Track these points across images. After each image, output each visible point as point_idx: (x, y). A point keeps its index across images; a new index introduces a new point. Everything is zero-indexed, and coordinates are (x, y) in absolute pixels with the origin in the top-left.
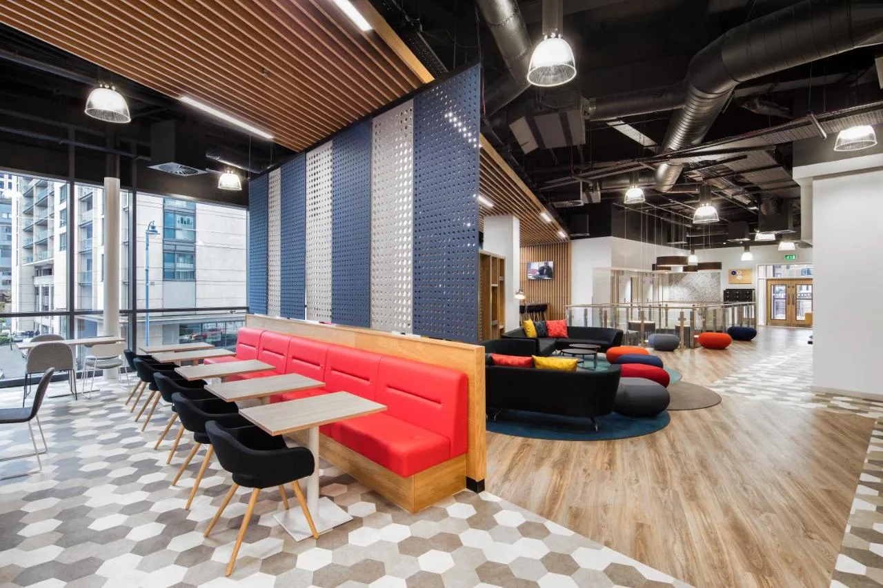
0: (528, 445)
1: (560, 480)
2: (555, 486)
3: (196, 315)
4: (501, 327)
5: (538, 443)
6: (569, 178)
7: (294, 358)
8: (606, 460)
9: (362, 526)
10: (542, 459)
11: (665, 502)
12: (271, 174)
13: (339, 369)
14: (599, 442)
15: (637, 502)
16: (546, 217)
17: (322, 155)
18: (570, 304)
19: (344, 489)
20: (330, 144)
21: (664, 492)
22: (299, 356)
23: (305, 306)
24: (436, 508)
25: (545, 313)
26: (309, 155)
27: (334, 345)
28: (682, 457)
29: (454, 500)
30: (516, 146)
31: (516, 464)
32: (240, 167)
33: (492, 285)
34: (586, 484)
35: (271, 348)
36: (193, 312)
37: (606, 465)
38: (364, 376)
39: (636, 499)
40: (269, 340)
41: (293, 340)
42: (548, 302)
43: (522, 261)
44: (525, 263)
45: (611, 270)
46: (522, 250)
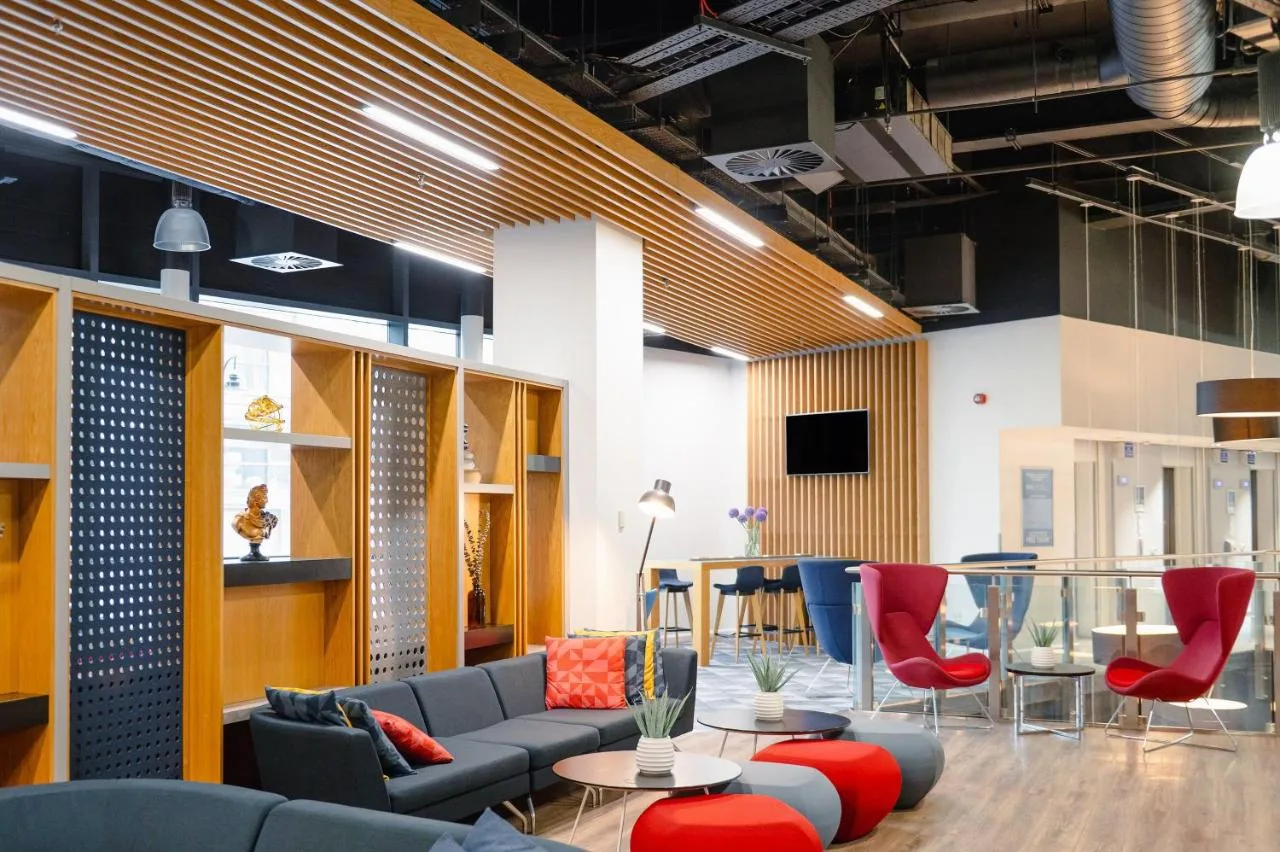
42: (851, 553)
43: (757, 413)
44: (777, 419)
45: (1078, 442)
46: (757, 373)
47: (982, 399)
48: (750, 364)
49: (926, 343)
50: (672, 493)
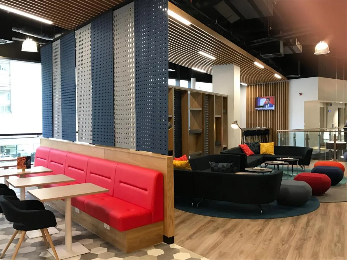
0: (213, 221)
1: (223, 239)
2: (218, 242)
3: (12, 138)
4: (224, 146)
5: (220, 220)
6: (266, 38)
7: (69, 166)
8: (258, 229)
9: (97, 258)
10: (218, 228)
11: (280, 250)
12: (54, 44)
13: (95, 172)
14: (260, 220)
15: (263, 250)
16: (259, 65)
17: (85, 33)
18: (288, 129)
19: (91, 241)
20: (89, 26)
21: (283, 246)
22: (72, 165)
23: (77, 132)
24: (141, 251)
25: (267, 136)
26: (77, 32)
27: (92, 157)
28: (309, 229)
29: (154, 247)
30: (222, 19)
31: (200, 231)
32: (36, 36)
33: (215, 116)
34: (237, 241)
35: (56, 161)
36: (10, 137)
37: (257, 232)
38: (108, 176)
39: (263, 249)
40: (54, 155)
41: (69, 155)
42: (270, 127)
43: (249, 97)
44: (253, 98)
45: (320, 102)
46: (249, 88)
47: (301, 94)
48: (247, 86)
49: (288, 83)
50: (238, 123)
